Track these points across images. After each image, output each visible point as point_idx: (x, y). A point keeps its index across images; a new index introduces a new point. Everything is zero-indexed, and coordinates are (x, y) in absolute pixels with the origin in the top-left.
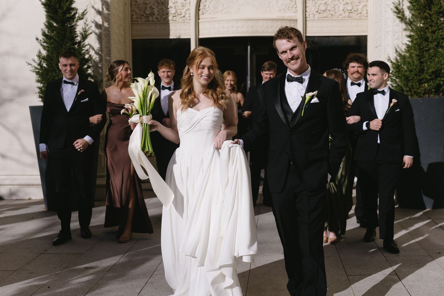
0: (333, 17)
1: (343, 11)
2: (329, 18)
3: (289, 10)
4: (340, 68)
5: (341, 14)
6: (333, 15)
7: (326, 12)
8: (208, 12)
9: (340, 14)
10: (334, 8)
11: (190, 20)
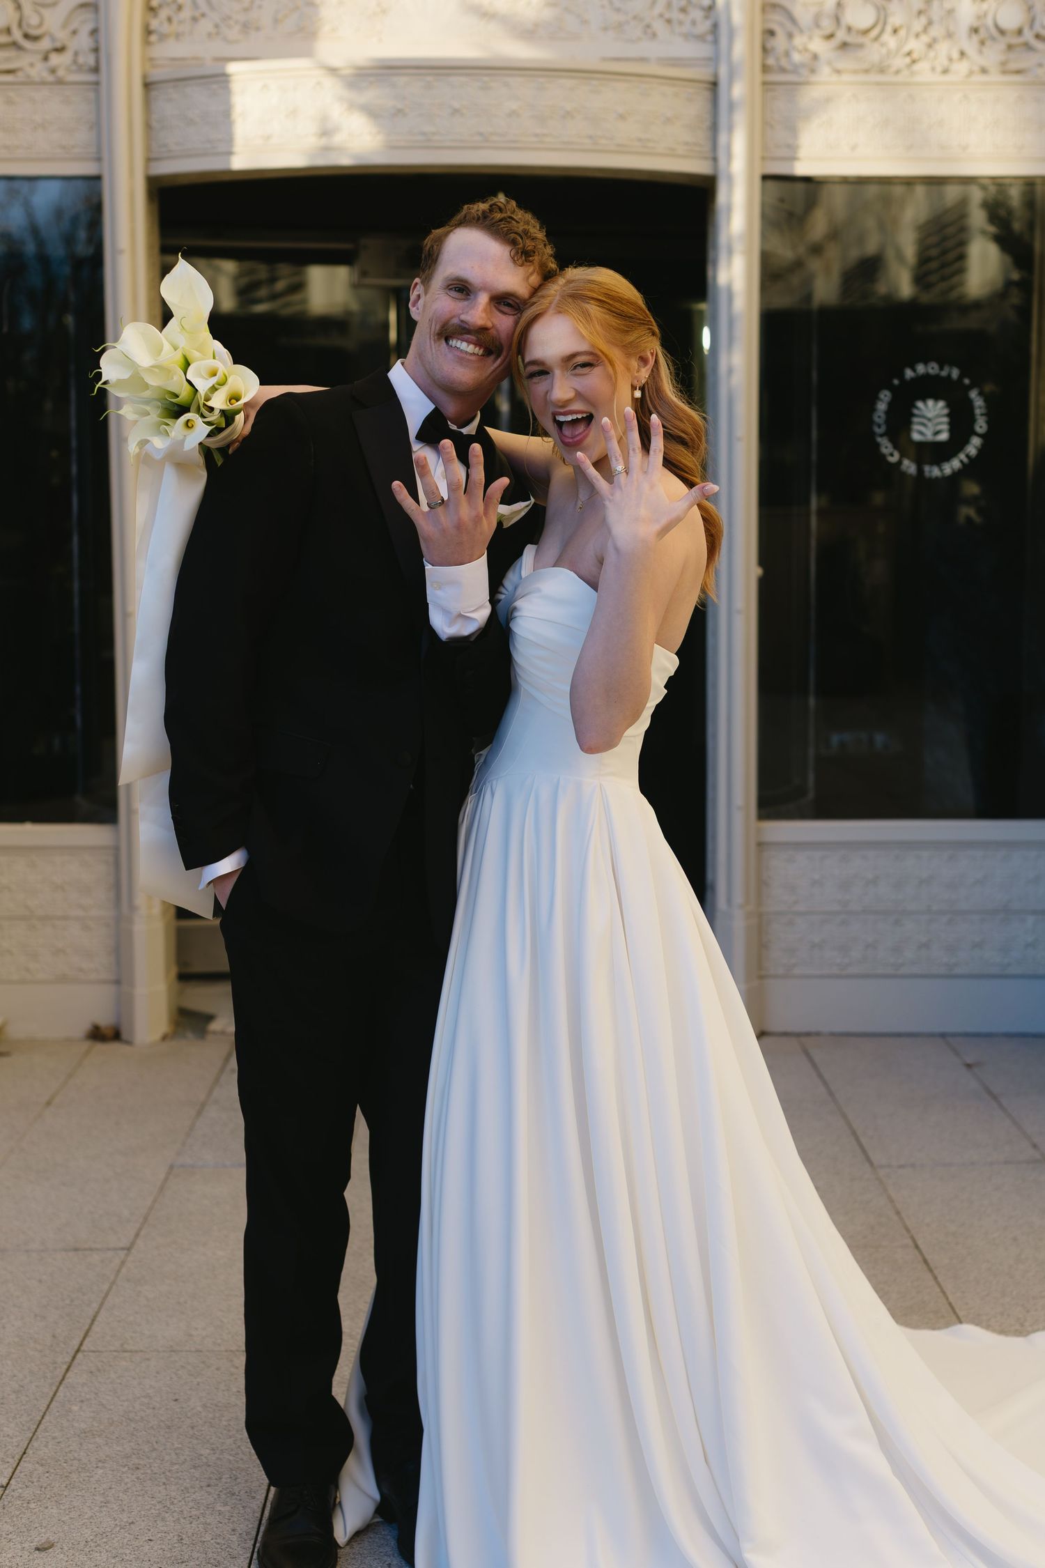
0: (916, 67)
1: (975, 38)
2: (898, 72)
3: (669, 21)
4: (952, 364)
5: (962, 54)
6: (915, 56)
7: (876, 39)
8: (206, 26)
9: (955, 55)
10: (923, 20)
11: (96, 70)
